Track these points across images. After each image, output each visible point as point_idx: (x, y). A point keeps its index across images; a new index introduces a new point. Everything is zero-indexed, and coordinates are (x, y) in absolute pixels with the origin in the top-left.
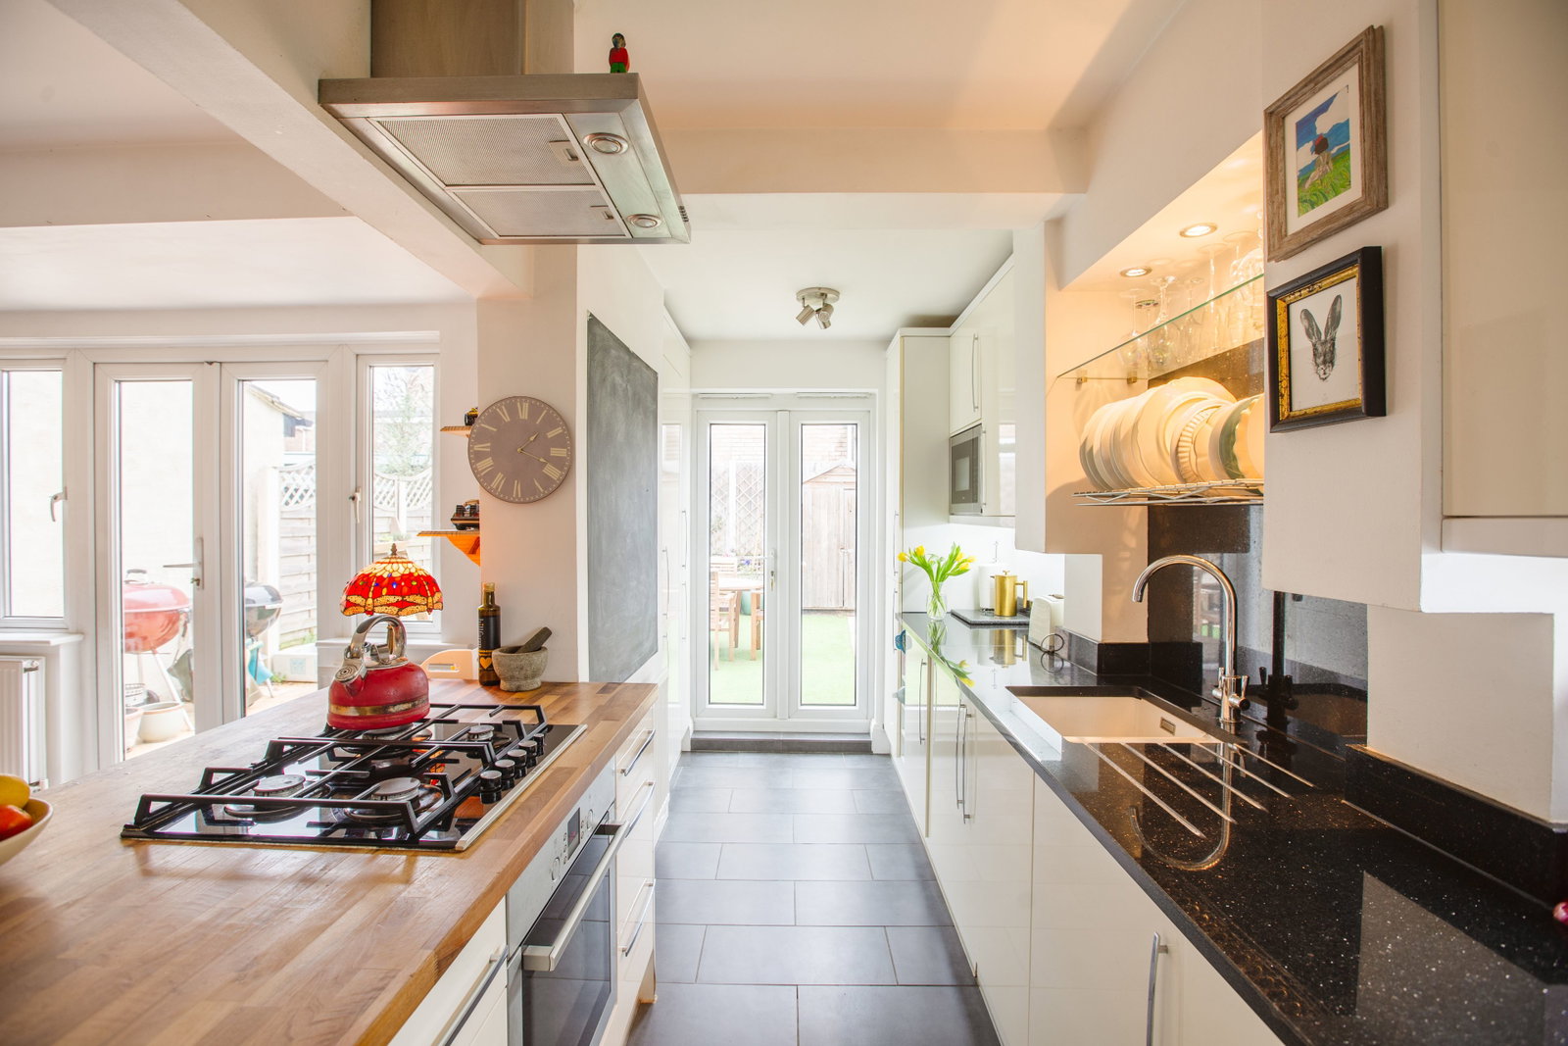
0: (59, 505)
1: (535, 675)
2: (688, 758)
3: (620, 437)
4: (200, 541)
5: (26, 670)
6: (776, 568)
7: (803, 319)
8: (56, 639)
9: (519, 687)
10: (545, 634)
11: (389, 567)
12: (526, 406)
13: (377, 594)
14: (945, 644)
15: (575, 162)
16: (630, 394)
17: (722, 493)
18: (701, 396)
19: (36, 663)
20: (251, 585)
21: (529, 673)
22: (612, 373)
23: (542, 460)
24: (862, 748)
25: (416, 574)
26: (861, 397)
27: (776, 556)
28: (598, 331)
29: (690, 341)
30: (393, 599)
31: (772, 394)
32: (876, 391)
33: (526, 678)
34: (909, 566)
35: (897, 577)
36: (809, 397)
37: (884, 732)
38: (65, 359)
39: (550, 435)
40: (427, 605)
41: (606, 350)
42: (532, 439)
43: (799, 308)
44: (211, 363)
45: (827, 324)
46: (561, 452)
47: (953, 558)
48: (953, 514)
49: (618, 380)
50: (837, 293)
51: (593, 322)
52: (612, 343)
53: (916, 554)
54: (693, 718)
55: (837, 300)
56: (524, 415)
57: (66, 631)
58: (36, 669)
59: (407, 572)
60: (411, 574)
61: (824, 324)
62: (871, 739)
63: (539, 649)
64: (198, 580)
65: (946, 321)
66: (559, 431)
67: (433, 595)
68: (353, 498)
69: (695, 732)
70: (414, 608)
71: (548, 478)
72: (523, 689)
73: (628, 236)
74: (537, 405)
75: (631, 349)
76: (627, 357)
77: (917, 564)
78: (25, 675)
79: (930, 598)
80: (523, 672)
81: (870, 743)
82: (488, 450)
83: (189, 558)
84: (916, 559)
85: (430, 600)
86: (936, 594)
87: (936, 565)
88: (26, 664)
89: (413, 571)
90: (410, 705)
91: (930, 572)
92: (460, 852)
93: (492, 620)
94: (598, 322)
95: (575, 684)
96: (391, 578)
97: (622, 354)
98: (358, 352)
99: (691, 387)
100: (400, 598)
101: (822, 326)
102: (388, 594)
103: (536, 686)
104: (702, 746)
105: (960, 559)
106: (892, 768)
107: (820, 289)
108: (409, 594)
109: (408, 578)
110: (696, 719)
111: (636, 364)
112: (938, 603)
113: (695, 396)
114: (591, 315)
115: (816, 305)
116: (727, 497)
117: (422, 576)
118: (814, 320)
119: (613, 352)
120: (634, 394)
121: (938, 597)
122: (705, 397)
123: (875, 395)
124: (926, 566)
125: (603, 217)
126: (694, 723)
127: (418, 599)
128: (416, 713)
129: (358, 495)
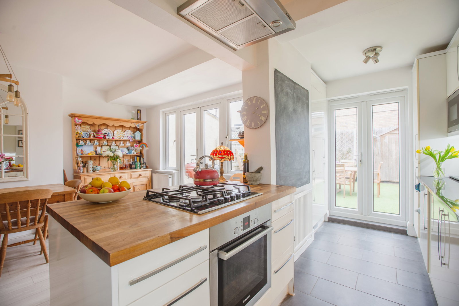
0: (175, 142)
1: (256, 180)
2: (327, 223)
3: (291, 109)
4: (197, 150)
5: (169, 177)
6: (362, 159)
7: (366, 61)
8: (174, 171)
9: (252, 183)
10: (261, 169)
11: (220, 148)
12: (255, 99)
13: (216, 155)
14: (444, 189)
15: (244, 6)
16: (295, 96)
17: (351, 140)
18: (331, 101)
19: (171, 176)
20: (216, 164)
21: (255, 179)
22: (286, 89)
23: (259, 115)
24: (404, 233)
25: (226, 150)
26: (400, 91)
27: (362, 155)
28: (278, 74)
29: (325, 82)
30: (220, 156)
31: (359, 96)
32: (407, 87)
33: (254, 181)
34: (424, 156)
35: (417, 161)
36: (375, 95)
37: (414, 227)
38: (176, 111)
39: (262, 107)
40: (228, 158)
41: (283, 81)
42: (257, 109)
43: (364, 57)
44: (199, 108)
45: (377, 61)
46: (264, 112)
47: (448, 151)
48: (450, 132)
49: (289, 91)
50: (381, 47)
51: (276, 72)
52: (286, 79)
53: (426, 150)
54: (329, 210)
55: (382, 50)
56: (254, 102)
57: (176, 170)
58: (171, 177)
59: (224, 149)
60: (225, 150)
61: (375, 61)
62: (407, 229)
63: (259, 172)
64: (197, 159)
65: (444, 47)
66: (264, 105)
67: (231, 156)
68: (226, 137)
69: (330, 215)
70: (225, 159)
71: (261, 120)
72: (253, 184)
73: (274, 33)
74: (258, 98)
75: (295, 82)
76: (293, 84)
77: (427, 154)
78: (169, 178)
79: (435, 169)
80: (253, 179)
81: (406, 231)
82: (245, 114)
83: (195, 154)
84: (426, 152)
85: (230, 157)
86: (439, 167)
87: (439, 155)
88: (169, 176)
89: (226, 149)
90: (212, 180)
91: (434, 157)
92: (199, 214)
93: (246, 164)
94: (279, 72)
95: (270, 185)
96: (220, 151)
97: (291, 83)
98: (227, 99)
99: (327, 98)
100: (221, 156)
101: (375, 62)
102: (219, 155)
103: (257, 184)
104: (331, 220)
105: (452, 151)
106: (417, 242)
107: (372, 47)
108: (224, 155)
109: (224, 151)
110: (331, 211)
111: (297, 87)
112: (440, 172)
113: (329, 101)
114: (275, 69)
115: (371, 55)
116: (352, 142)
117: (228, 151)
118: (371, 61)
119: (286, 82)
120: (297, 97)
121: (440, 169)
122: (333, 101)
123: (407, 89)
124: (431, 155)
125: (263, 27)
126: (330, 212)
127: (226, 157)
128: (213, 183)
129: (228, 137)
